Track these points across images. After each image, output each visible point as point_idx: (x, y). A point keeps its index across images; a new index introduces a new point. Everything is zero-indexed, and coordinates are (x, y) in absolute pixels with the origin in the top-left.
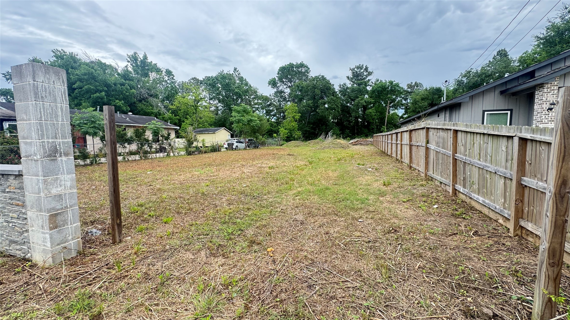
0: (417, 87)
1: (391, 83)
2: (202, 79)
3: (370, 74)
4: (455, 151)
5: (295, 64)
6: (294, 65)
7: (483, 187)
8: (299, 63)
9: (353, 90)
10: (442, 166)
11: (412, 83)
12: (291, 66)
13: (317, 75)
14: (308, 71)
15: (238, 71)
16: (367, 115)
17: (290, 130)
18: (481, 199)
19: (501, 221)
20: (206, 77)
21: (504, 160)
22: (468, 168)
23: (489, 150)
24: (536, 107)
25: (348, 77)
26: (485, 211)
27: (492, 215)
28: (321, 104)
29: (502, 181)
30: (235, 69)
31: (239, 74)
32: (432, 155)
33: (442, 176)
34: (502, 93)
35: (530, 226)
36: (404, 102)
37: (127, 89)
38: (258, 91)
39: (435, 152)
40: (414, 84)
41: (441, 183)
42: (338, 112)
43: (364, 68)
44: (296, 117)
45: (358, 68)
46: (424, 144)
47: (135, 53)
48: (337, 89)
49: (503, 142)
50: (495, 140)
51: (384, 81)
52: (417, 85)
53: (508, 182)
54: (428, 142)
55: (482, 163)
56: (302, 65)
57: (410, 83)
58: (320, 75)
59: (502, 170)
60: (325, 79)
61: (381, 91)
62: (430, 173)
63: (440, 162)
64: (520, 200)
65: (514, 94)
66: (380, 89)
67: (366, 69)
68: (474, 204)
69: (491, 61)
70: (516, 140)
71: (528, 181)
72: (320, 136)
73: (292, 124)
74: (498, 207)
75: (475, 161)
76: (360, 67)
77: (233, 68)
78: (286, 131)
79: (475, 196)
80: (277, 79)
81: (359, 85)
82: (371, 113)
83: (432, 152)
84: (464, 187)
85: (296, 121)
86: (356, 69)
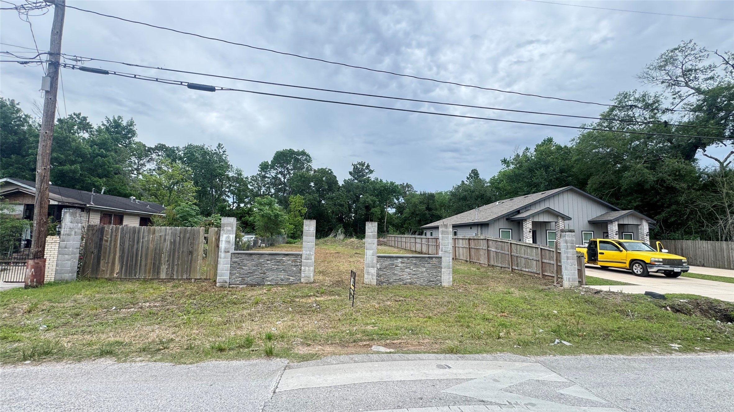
0: (408, 188)
1: (392, 183)
2: (153, 147)
3: (371, 172)
4: (511, 252)
5: (296, 150)
6: (294, 151)
7: (527, 265)
8: (301, 150)
9: (358, 187)
10: (501, 259)
11: (404, 184)
12: (291, 152)
13: (324, 168)
14: (309, 161)
15: (222, 148)
16: (372, 213)
17: (296, 226)
18: (527, 270)
19: (536, 276)
20: (160, 144)
21: (535, 255)
22: (519, 259)
23: (529, 251)
24: (524, 230)
25: (350, 173)
26: (529, 274)
27: (532, 274)
28: (329, 198)
29: (535, 262)
30: (219, 145)
31: (224, 152)
32: (492, 254)
33: (501, 264)
34: (507, 219)
35: (546, 274)
36: (396, 202)
37: (109, 162)
38: (243, 173)
39: (494, 252)
40: (405, 185)
41: (501, 267)
42: (346, 208)
43: (366, 165)
44: (302, 211)
45: (359, 164)
46: (486, 248)
47: (120, 118)
48: (341, 183)
49: (534, 250)
50: (531, 249)
51: (384, 181)
52: (408, 186)
53: (537, 262)
54: (488, 247)
55: (526, 256)
56: (303, 153)
57: (402, 184)
58: (326, 168)
59: (535, 258)
60: (332, 172)
61: (383, 190)
62: (492, 263)
63: (500, 257)
64: (542, 267)
65: (512, 221)
66: (383, 188)
67: (368, 166)
68: (523, 273)
69: (468, 177)
70: (539, 249)
71: (544, 261)
72: (329, 234)
73: (297, 218)
74: (535, 271)
75: (523, 256)
76: (363, 164)
77: (218, 144)
78: (292, 226)
79: (524, 269)
80: (270, 163)
81: (360, 181)
82: (376, 211)
83: (492, 252)
84: (517, 267)
85: (301, 216)
86: (358, 166)
